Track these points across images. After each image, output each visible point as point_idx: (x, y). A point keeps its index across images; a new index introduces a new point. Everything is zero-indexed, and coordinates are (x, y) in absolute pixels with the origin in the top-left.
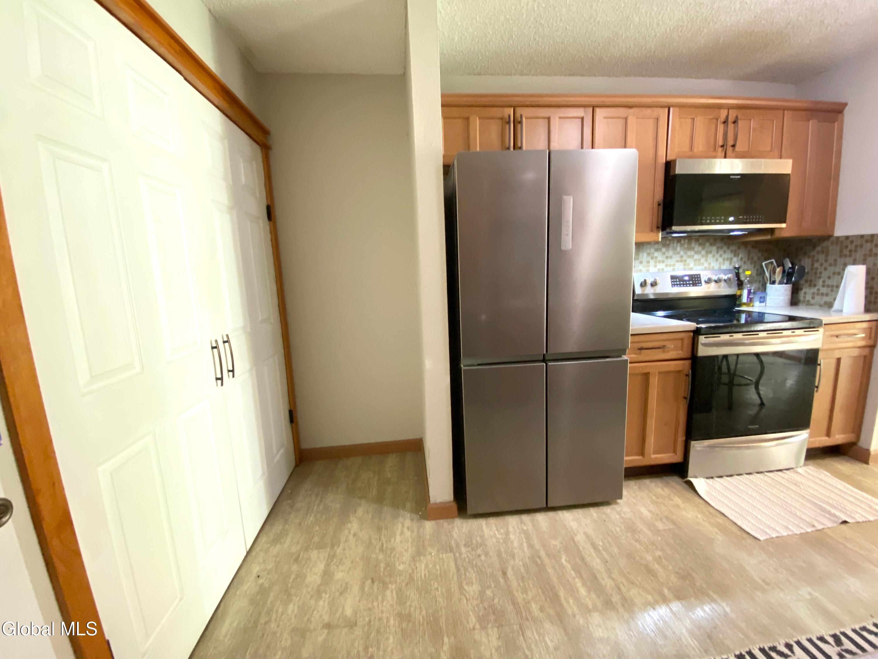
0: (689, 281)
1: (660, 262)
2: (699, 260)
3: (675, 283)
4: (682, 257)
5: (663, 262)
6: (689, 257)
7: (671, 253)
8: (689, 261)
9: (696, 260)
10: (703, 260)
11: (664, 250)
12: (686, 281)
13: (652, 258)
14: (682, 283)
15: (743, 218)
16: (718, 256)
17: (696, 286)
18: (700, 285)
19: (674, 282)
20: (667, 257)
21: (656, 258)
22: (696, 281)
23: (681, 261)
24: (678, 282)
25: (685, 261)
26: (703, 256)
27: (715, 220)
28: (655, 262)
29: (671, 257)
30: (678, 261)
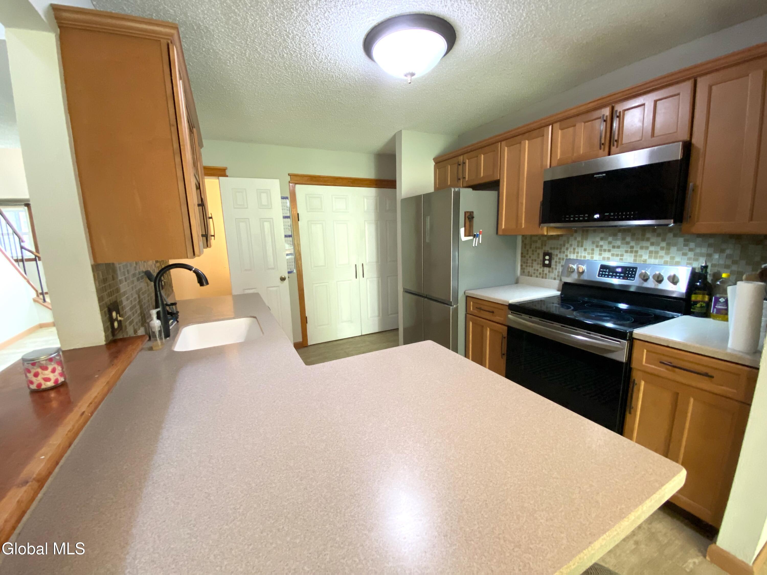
0: (620, 273)
1: (605, 251)
2: (657, 252)
3: (604, 273)
4: (632, 247)
5: (609, 251)
6: (642, 248)
7: (619, 243)
8: (641, 252)
9: (651, 252)
10: (662, 253)
11: (610, 239)
12: (617, 272)
13: (597, 246)
14: (611, 274)
16: (686, 249)
17: (627, 279)
18: (633, 279)
19: (602, 271)
20: (614, 247)
21: (601, 246)
22: (629, 274)
23: (631, 252)
24: (607, 272)
25: (637, 252)
26: (662, 249)
27: (579, 217)
28: (601, 250)
29: (618, 247)
30: (627, 252)
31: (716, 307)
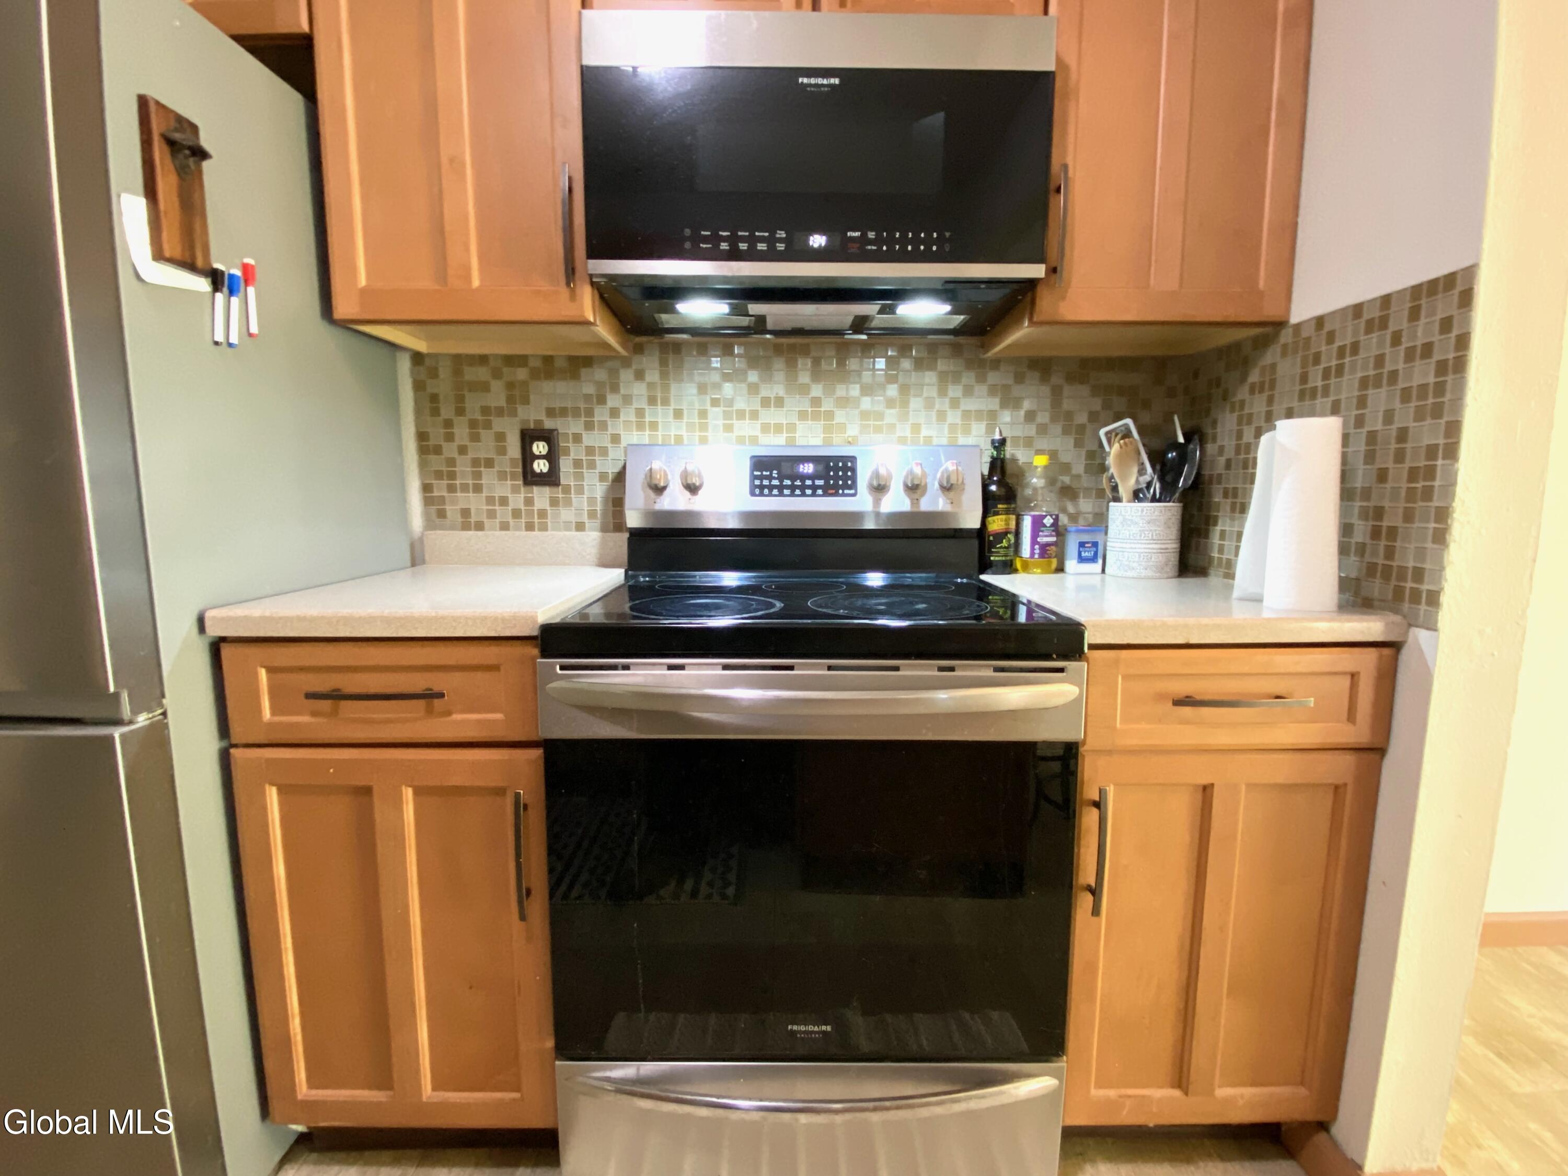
0: (812, 477)
1: (741, 415)
2: (880, 416)
3: (766, 482)
4: (816, 402)
5: (754, 415)
6: (844, 402)
7: (778, 389)
8: (840, 416)
9: (865, 415)
10: (891, 415)
11: (753, 376)
12: (803, 477)
13: (715, 403)
14: (787, 482)
15: (864, 240)
17: (836, 494)
18: (852, 492)
19: (761, 478)
20: (766, 402)
21: (730, 402)
22: (836, 478)
23: (816, 416)
24: (775, 478)
25: (830, 415)
26: (890, 403)
27: (752, 240)
28: (727, 416)
29: (779, 402)
30: (803, 415)
31: (1039, 540)
